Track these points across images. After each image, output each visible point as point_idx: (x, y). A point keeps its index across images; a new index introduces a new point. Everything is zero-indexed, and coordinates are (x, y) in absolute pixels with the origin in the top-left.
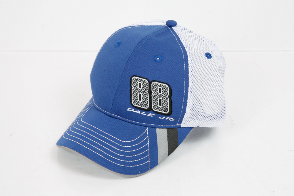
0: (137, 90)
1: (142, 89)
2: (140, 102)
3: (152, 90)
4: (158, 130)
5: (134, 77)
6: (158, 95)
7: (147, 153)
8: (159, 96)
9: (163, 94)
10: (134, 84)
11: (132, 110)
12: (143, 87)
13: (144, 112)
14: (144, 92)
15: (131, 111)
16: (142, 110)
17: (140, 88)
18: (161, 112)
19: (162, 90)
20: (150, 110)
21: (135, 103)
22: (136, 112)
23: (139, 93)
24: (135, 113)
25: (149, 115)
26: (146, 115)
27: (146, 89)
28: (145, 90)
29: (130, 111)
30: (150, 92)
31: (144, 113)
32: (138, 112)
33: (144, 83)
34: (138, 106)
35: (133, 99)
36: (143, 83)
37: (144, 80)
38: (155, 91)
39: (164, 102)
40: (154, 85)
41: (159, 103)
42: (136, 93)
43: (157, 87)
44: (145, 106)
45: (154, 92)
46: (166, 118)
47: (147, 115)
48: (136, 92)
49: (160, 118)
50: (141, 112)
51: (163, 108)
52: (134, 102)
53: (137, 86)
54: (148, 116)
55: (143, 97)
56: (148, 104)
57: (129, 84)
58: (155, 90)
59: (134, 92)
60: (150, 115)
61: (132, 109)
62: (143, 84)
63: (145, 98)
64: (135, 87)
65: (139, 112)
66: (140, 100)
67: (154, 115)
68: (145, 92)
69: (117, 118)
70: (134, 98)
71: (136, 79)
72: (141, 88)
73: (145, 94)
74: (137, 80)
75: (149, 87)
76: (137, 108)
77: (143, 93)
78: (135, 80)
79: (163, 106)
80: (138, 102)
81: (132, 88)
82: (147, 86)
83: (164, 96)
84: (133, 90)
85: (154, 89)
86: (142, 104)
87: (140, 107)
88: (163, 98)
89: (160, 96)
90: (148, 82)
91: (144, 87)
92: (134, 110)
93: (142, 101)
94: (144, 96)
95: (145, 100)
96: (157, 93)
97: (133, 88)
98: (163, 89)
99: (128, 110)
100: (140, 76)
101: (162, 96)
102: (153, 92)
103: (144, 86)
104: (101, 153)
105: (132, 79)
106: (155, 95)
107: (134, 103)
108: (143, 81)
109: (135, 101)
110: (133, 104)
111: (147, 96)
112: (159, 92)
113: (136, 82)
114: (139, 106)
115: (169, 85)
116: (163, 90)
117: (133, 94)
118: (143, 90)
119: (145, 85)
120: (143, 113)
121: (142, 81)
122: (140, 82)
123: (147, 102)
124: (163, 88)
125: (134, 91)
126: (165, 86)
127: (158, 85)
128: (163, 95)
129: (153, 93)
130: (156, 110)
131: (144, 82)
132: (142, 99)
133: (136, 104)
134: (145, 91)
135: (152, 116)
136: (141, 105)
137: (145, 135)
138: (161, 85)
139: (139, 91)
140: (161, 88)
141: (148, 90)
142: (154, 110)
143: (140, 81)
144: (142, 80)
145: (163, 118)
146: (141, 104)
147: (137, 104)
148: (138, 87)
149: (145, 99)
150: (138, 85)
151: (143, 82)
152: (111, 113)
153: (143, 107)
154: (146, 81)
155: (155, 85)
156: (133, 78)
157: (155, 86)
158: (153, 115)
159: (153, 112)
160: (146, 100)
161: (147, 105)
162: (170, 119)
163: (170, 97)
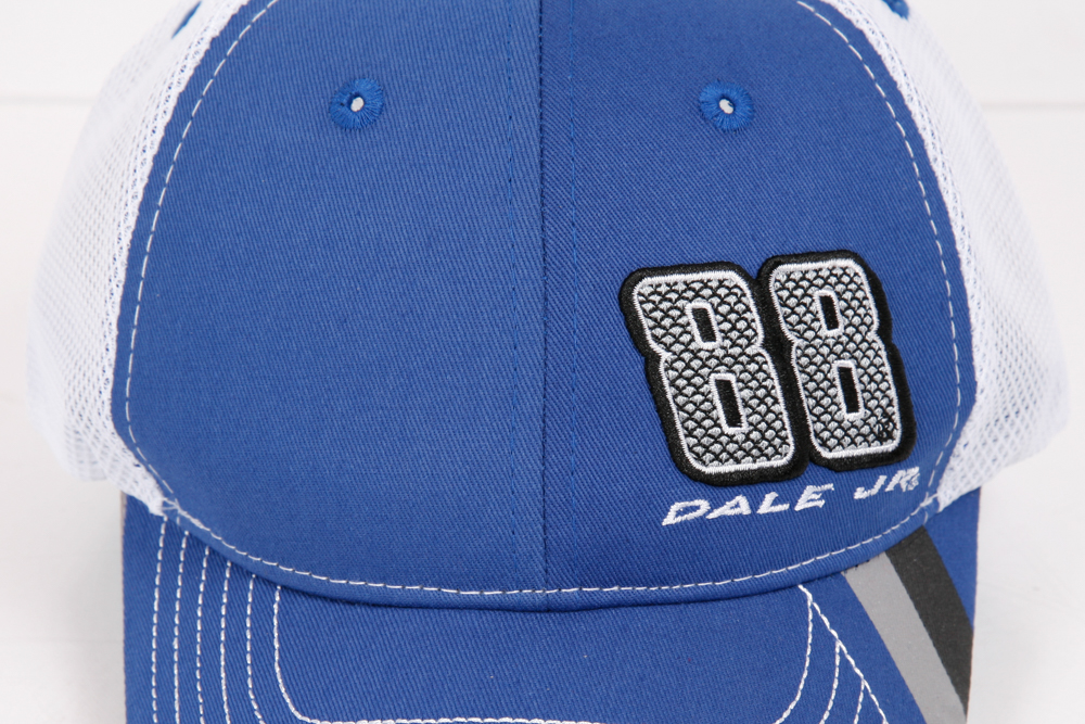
0: (696, 364)
1: (728, 343)
2: (738, 432)
3: (784, 327)
4: (856, 579)
5: (645, 286)
6: (825, 350)
8: (831, 352)
9: (850, 330)
10: (659, 332)
11: (698, 508)
12: (727, 326)
13: (770, 497)
14: (744, 359)
15: (690, 516)
17: (709, 345)
18: (862, 450)
19: (839, 305)
20: (806, 461)
21: (708, 457)
22: (726, 510)
23: (713, 376)
24: (722, 518)
25: (801, 505)
26: (786, 507)
27: (749, 333)
28: (743, 341)
29: (686, 522)
30: (777, 346)
31: (775, 503)
32: (737, 506)
33: (723, 302)
34: (730, 467)
35: (690, 434)
36: (716, 300)
37: (714, 276)
38: (801, 327)
39: (866, 379)
40: (783, 288)
41: (841, 398)
42: (698, 381)
43: (805, 295)
44: (770, 451)
45: (801, 336)
46: (887, 482)
47: (793, 504)
48: (697, 374)
49: (860, 494)
50: (755, 503)
51: (872, 420)
52: (699, 449)
53: (686, 338)
54: (798, 508)
55: (747, 393)
56: (783, 428)
57: (625, 342)
58: (800, 322)
59: (681, 382)
60: (810, 498)
61: (697, 502)
62: (724, 309)
63: (761, 392)
64: (678, 348)
65: (740, 505)
66: (734, 419)
67: (830, 486)
68: (752, 359)
69: (605, 600)
70: (691, 424)
71: (663, 289)
72: (719, 336)
73: (753, 367)
74: (674, 296)
75: (759, 312)
76: (722, 486)
77: (737, 368)
78: (656, 298)
79: (866, 406)
80: (724, 439)
81: (657, 358)
82: (748, 309)
83: (858, 338)
84: (673, 374)
85: (793, 319)
86: (756, 444)
87: (747, 465)
88: (858, 354)
89: (839, 348)
90: (743, 285)
91: (734, 328)
92: (715, 505)
93: (745, 428)
94: (754, 384)
95: (763, 408)
96: (817, 337)
97: (666, 356)
98: (840, 297)
99: (670, 519)
100: (677, 261)
101: (852, 346)
102: (791, 336)
103: (733, 317)
105: (636, 299)
106: (811, 351)
107: (699, 458)
108: (714, 284)
109: (705, 440)
110: (697, 465)
111: (769, 377)
112: (827, 322)
113: (675, 313)
114: (738, 461)
115: (859, 260)
116: (843, 304)
117: (681, 399)
118: (734, 344)
119: (732, 311)
120: (767, 506)
121: (707, 292)
122: (699, 304)
123: (778, 416)
124: (840, 287)
125: (680, 376)
126: (844, 269)
128: (851, 339)
129: (797, 342)
130: (839, 453)
131: (722, 292)
132: (743, 412)
133: (717, 457)
134: (748, 351)
135: (821, 503)
136: (748, 454)
138: (825, 273)
139: (713, 362)
140: (827, 292)
141: (761, 336)
142: (826, 454)
143: (697, 295)
144: (706, 286)
145: (874, 491)
146: (748, 445)
147: (724, 456)
148: (698, 338)
149: (762, 401)
150: (694, 328)
151: (714, 294)
152: (547, 585)
153: (763, 463)
154: (732, 277)
155: (791, 285)
156: (637, 289)
157: (791, 295)
158: (826, 495)
159: (821, 472)
160: (769, 410)
161: (784, 440)
162: (906, 477)
163: (884, 332)
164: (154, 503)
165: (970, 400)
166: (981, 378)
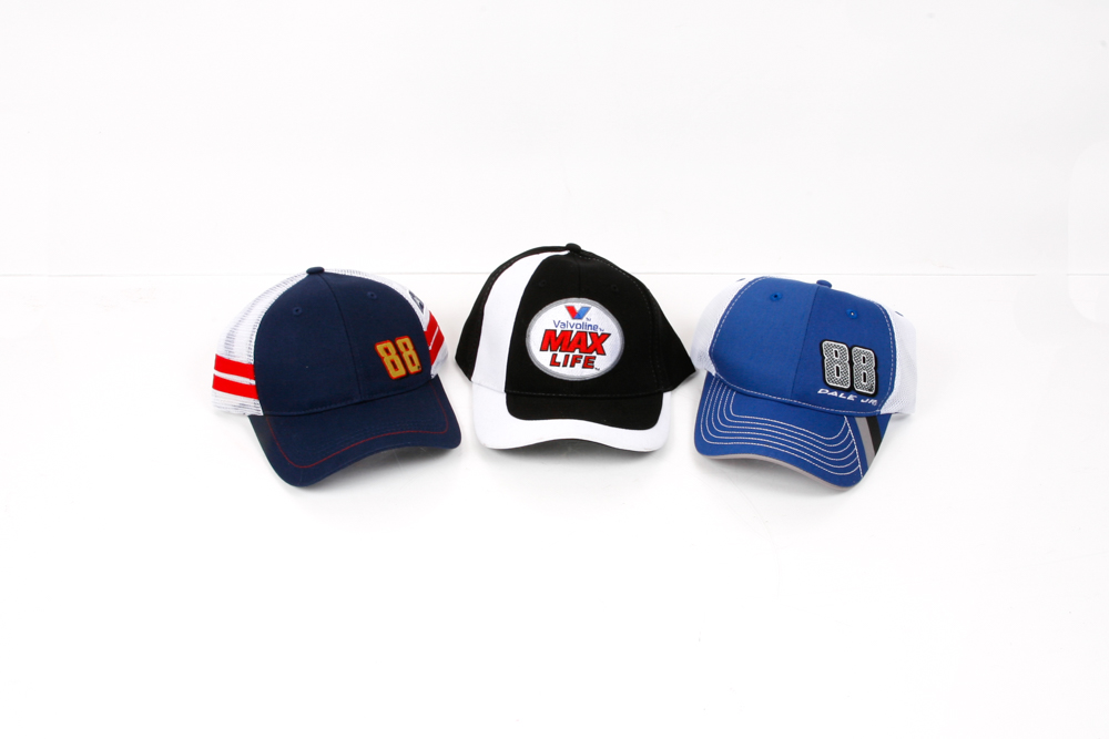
0: (833, 361)
1: (840, 359)
2: (838, 379)
3: (854, 360)
4: (858, 420)
5: (826, 342)
6: (861, 367)
7: (855, 454)
8: (863, 368)
9: (868, 365)
10: (826, 353)
11: (826, 391)
12: (841, 356)
14: (843, 363)
16: (840, 390)
17: (836, 358)
18: (865, 391)
19: (867, 359)
20: (851, 390)
21: (831, 381)
22: (832, 394)
23: (836, 365)
24: (830, 395)
27: (846, 359)
28: (844, 360)
30: (851, 363)
34: (834, 385)
35: (828, 376)
36: (840, 350)
39: (869, 377)
40: (855, 352)
41: (863, 379)
42: (832, 365)
43: (860, 355)
44: (844, 384)
46: (869, 401)
48: (832, 363)
49: (863, 401)
51: (868, 386)
52: (829, 379)
53: (832, 356)
55: (842, 371)
57: (819, 353)
58: (857, 360)
60: (851, 397)
62: (841, 352)
63: (845, 372)
64: (830, 357)
65: (835, 394)
66: (838, 375)
67: (856, 397)
68: (845, 364)
70: (829, 374)
72: (839, 357)
73: (845, 366)
74: (831, 346)
75: (849, 355)
76: (833, 388)
77: (841, 365)
78: (827, 346)
79: (867, 382)
80: (834, 379)
81: (825, 358)
82: (846, 354)
83: (869, 368)
85: (856, 358)
86: (842, 382)
87: (839, 386)
88: (869, 371)
90: (847, 348)
91: (843, 357)
92: (830, 392)
93: (840, 378)
94: (844, 369)
95: (844, 375)
96: (860, 364)
97: (827, 358)
99: (820, 392)
100: (835, 339)
101: (867, 369)
103: (843, 354)
104: (780, 447)
105: (823, 345)
106: (858, 367)
107: (829, 381)
108: (841, 346)
109: (831, 377)
111: (848, 369)
112: (863, 362)
113: (831, 350)
114: (836, 384)
115: (874, 352)
117: (828, 368)
118: (842, 360)
120: (841, 396)
121: (839, 348)
122: (836, 349)
123: (848, 378)
124: (868, 356)
125: (828, 363)
126: (870, 353)
127: (861, 353)
128: (867, 367)
129: (856, 364)
130: (860, 390)
131: (842, 348)
132: (840, 374)
134: (845, 362)
135: (854, 400)
137: (846, 428)
138: (865, 352)
139: (836, 362)
140: (865, 356)
141: (848, 360)
142: (857, 389)
143: (836, 347)
145: (866, 402)
146: (840, 382)
147: (834, 382)
150: (834, 354)
152: (791, 399)
153: (842, 387)
154: (845, 346)
155: (857, 352)
156: (824, 343)
157: (857, 354)
159: (855, 393)
160: (846, 375)
161: (848, 383)
162: (874, 402)
163: (876, 368)
164: (714, 373)
165: (892, 391)
166: (895, 386)
